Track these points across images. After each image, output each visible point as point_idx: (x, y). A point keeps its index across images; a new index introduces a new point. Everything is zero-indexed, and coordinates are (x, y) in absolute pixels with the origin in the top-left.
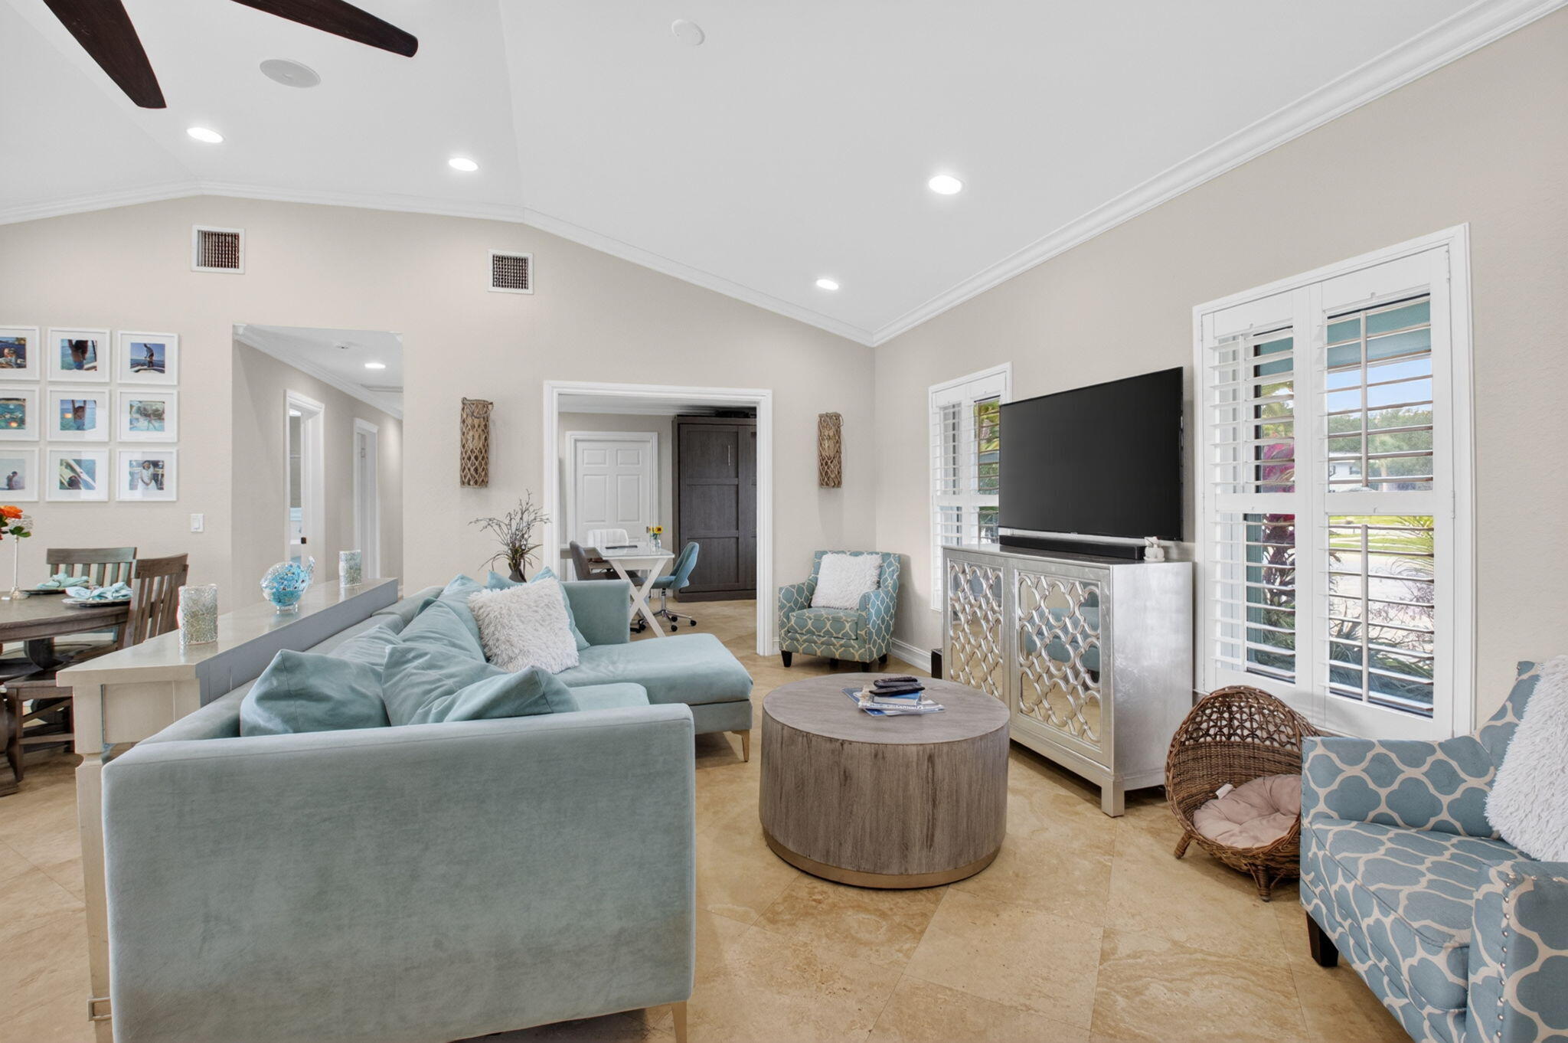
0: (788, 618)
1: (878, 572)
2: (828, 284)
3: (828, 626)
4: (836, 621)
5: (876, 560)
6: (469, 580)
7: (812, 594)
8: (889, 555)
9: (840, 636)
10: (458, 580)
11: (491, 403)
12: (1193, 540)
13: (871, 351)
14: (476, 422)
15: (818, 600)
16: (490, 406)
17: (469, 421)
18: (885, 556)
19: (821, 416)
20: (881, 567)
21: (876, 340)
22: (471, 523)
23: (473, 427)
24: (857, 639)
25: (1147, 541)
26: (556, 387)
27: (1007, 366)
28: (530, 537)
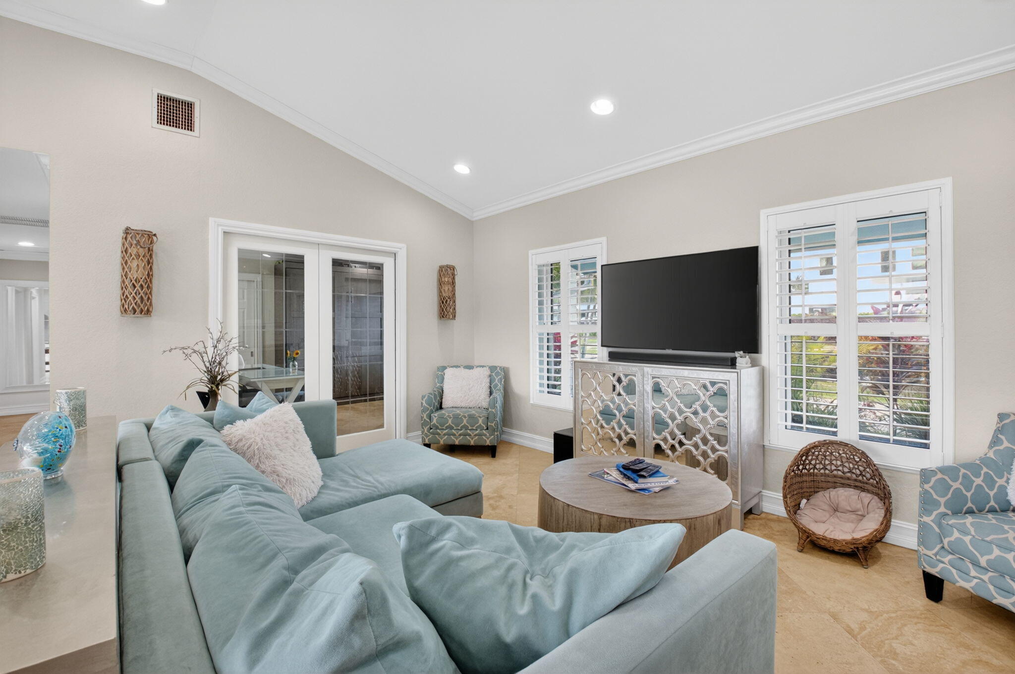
0: (430, 418)
1: (488, 380)
2: (462, 169)
3: (465, 421)
4: (471, 417)
5: (486, 372)
6: (179, 410)
7: (441, 398)
8: (496, 367)
9: (474, 428)
10: (167, 411)
11: (155, 235)
12: (761, 353)
13: (471, 223)
14: (141, 251)
15: (449, 401)
16: (155, 238)
17: (133, 251)
18: (493, 368)
19: (441, 268)
20: (490, 376)
21: (477, 215)
22: (164, 351)
23: (138, 256)
24: (487, 429)
25: (737, 354)
26: (221, 225)
27: (604, 239)
28: (227, 364)
